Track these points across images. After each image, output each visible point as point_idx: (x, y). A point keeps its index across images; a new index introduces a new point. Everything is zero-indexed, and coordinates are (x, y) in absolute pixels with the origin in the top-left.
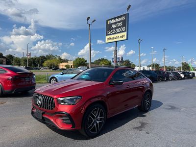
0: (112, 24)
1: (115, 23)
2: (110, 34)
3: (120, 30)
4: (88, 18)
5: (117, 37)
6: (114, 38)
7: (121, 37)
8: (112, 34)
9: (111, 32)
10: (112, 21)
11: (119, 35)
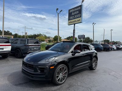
0: (72, 12)
1: (74, 12)
2: (71, 19)
3: (77, 16)
4: (57, 9)
5: (75, 21)
6: (73, 22)
7: (78, 21)
8: (72, 19)
9: (71, 18)
10: (72, 11)
11: (76, 20)
